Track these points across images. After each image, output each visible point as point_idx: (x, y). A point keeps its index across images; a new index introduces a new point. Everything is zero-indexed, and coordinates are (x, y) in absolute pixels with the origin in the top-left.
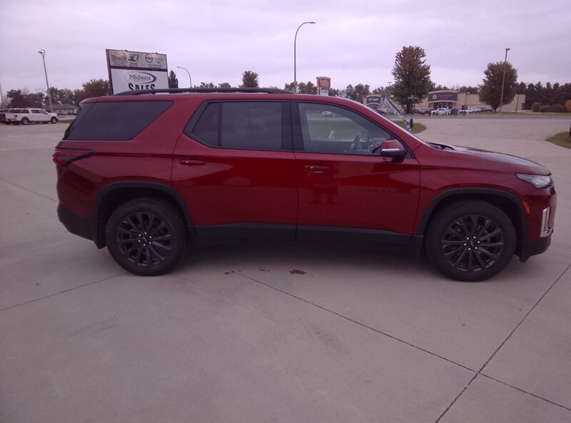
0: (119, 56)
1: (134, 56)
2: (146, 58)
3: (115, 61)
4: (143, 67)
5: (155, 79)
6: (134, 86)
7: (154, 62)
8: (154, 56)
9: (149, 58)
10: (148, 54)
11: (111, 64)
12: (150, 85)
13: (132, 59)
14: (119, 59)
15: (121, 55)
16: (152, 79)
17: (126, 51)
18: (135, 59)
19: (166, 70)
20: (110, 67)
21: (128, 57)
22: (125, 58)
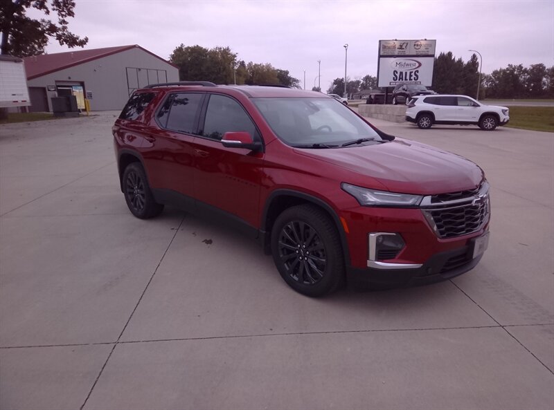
0: (389, 45)
1: (404, 44)
2: (415, 45)
3: (386, 51)
4: (411, 54)
5: (420, 65)
6: (399, 73)
7: (423, 49)
8: (423, 43)
9: (418, 45)
10: (417, 41)
11: (381, 54)
12: (414, 71)
13: (401, 47)
14: (389, 48)
15: (392, 44)
16: (417, 65)
17: (396, 40)
18: (404, 47)
19: (433, 56)
20: (380, 56)
21: (397, 46)
22: (395, 47)
